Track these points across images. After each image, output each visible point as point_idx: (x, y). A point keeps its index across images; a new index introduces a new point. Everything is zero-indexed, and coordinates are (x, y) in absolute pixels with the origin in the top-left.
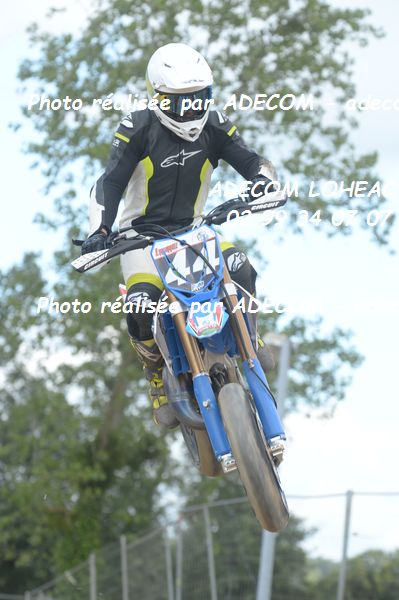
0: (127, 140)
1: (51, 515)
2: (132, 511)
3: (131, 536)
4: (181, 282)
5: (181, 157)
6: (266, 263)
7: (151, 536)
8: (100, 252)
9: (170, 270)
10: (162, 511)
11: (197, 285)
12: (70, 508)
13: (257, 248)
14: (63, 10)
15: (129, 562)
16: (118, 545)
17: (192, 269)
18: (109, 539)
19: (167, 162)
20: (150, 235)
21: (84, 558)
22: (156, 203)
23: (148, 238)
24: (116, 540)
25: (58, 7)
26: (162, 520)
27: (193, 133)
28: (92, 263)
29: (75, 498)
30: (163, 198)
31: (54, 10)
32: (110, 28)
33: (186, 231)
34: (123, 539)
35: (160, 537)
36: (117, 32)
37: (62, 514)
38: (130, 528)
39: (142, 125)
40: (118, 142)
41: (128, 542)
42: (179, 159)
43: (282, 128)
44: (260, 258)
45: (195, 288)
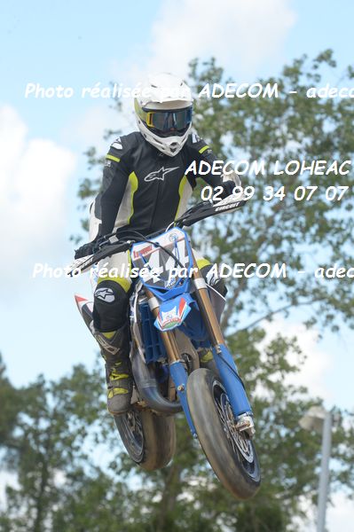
0: (118, 160)
4: (156, 279)
5: (161, 173)
6: (305, 357)
13: (296, 344)
17: (164, 268)
19: (150, 177)
20: (131, 239)
22: (139, 214)
23: (129, 242)
27: (173, 147)
30: (145, 210)
31: (111, 133)
33: (160, 234)
39: (129, 148)
40: (109, 163)
42: (161, 175)
43: (318, 238)
44: (300, 352)
45: (169, 283)
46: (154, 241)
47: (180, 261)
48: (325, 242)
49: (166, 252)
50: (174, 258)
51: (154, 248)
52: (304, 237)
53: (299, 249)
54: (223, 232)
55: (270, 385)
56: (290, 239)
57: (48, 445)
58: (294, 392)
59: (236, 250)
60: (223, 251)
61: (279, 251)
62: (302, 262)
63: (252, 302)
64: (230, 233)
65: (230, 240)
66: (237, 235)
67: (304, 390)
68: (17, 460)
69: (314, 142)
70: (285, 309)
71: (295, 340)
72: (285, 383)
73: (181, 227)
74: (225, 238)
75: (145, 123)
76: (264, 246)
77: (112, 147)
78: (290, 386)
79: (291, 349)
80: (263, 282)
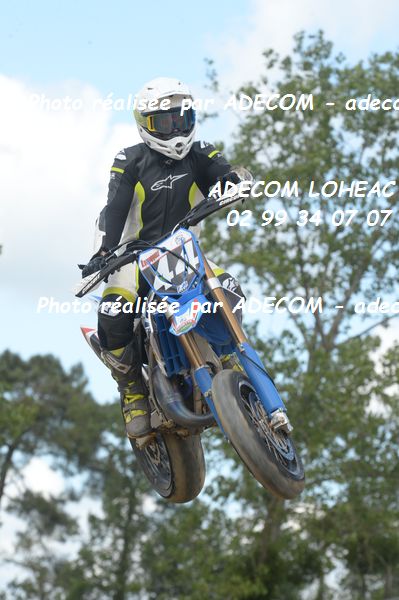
0: (122, 171)
4: (168, 286)
8: (93, 275)
9: (157, 278)
11: (181, 286)
14: (215, 115)
17: (174, 273)
19: (157, 186)
22: (148, 226)
23: (135, 252)
25: (209, 112)
27: (179, 149)
28: (88, 287)
30: (154, 221)
32: (263, 134)
33: (166, 238)
36: (268, 138)
39: (134, 157)
40: (114, 175)
42: (168, 183)
45: (181, 288)
46: (161, 246)
47: (190, 262)
49: (174, 256)
50: (183, 260)
51: (161, 254)
59: (347, 248)
60: (332, 249)
61: (395, 248)
64: (340, 229)
65: (340, 236)
66: (348, 230)
68: (101, 485)
73: (187, 228)
74: (334, 234)
75: (146, 129)
76: (379, 242)
77: (116, 159)
80: (378, 283)
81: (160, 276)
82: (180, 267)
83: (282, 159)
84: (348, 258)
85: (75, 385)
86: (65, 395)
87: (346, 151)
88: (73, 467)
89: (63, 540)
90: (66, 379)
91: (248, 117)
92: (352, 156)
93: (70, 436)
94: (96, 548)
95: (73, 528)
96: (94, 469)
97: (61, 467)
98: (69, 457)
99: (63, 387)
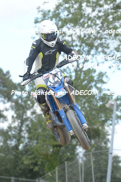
0: (35, 48)
1: (44, 155)
2: (69, 154)
3: (68, 162)
4: (52, 84)
5: (50, 51)
6: (109, 79)
7: (74, 162)
10: (78, 154)
12: (50, 153)
13: (106, 74)
15: (68, 170)
16: (65, 165)
17: (54, 81)
18: (62, 163)
19: (46, 53)
21: (54, 168)
22: (44, 65)
23: (41, 74)
24: (64, 163)
26: (78, 157)
27: (53, 45)
29: (51, 150)
30: (46, 64)
31: (45, 2)
33: (52, 70)
34: (66, 163)
35: (77, 162)
36: (64, 9)
37: (47, 155)
38: (68, 159)
39: (39, 44)
41: (67, 164)
42: (50, 52)
43: (114, 38)
44: (108, 77)
45: (56, 85)
46: (50, 72)
47: (59, 78)
48: (117, 40)
50: (57, 77)
52: (110, 38)
53: (108, 41)
54: (82, 36)
55: (97, 88)
56: (105, 38)
57: (25, 102)
58: (105, 90)
59: (87, 42)
60: (82, 43)
61: (101, 42)
62: (109, 46)
63: (92, 59)
64: (85, 36)
65: (85, 38)
66: (87, 36)
67: (109, 90)
68: (14, 107)
69: (113, 6)
70: (103, 62)
71: (106, 73)
72: (102, 88)
74: (83, 38)
75: (43, 37)
76: (96, 40)
77: (33, 44)
78: (104, 89)
79: (105, 76)
80: (96, 53)
81: (50, 81)
82: (56, 79)
83: (68, 15)
84: (87, 45)
85: (7, 77)
86: (4, 80)
87: (87, 13)
88: (6, 101)
89: (3, 122)
90: (4, 75)
91: (58, 3)
92: (88, 15)
93: (5, 92)
94: (13, 126)
95: (6, 119)
96: (12, 102)
97: (2, 101)
98: (5, 98)
99: (4, 77)
